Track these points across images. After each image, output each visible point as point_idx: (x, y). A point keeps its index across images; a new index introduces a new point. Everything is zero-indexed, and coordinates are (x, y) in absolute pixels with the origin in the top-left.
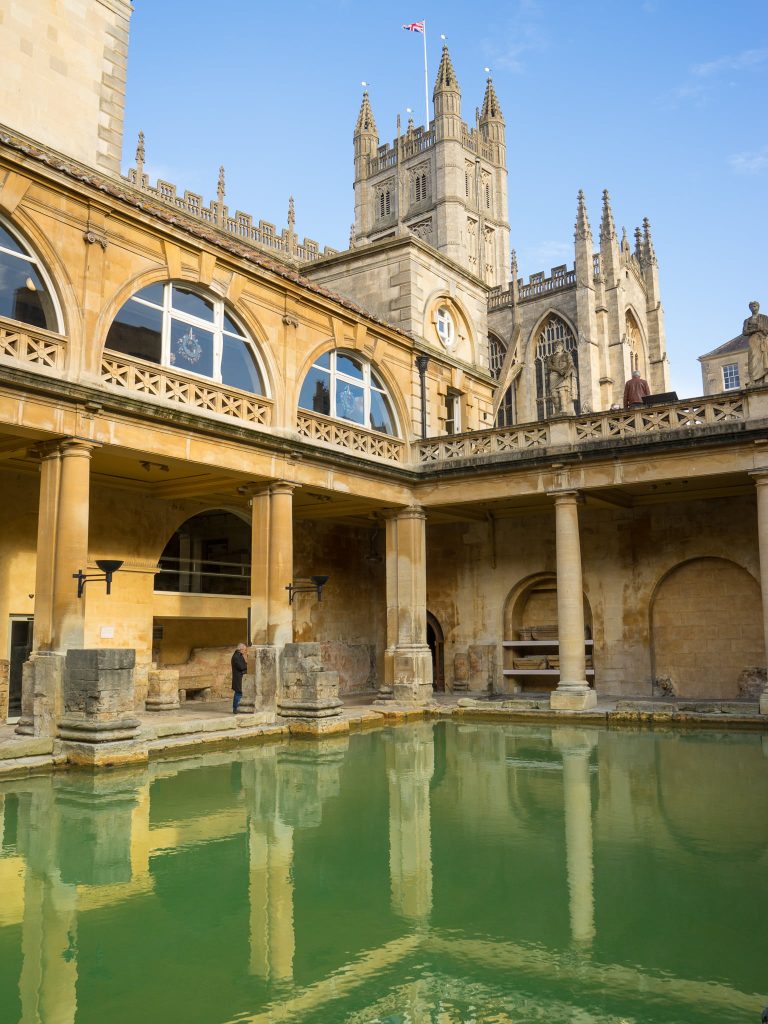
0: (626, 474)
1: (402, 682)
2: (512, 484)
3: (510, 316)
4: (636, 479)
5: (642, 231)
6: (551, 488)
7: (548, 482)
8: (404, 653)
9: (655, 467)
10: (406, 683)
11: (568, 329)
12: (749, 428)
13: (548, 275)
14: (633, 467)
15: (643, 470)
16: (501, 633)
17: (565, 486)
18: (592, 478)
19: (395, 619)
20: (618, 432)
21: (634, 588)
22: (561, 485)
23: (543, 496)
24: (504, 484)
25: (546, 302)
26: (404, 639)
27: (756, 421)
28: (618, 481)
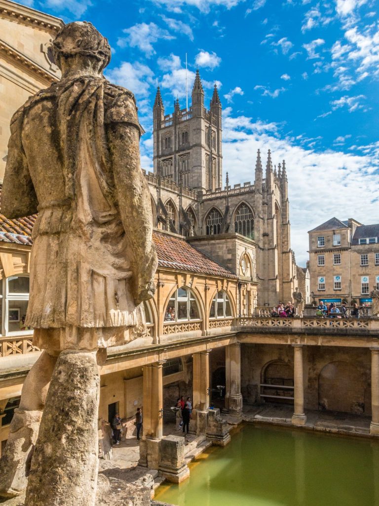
0: (323, 342)
1: (232, 408)
2: (278, 340)
3: (224, 202)
4: (327, 345)
5: (282, 165)
6: (293, 343)
7: (292, 341)
8: (233, 397)
9: (334, 341)
10: (234, 409)
11: (250, 210)
12: (371, 333)
13: (242, 186)
14: (325, 340)
15: (330, 341)
16: (259, 381)
17: (299, 343)
18: (309, 342)
19: (229, 384)
20: (320, 326)
21: (313, 370)
22: (297, 343)
23: (290, 346)
24: (274, 339)
25: (241, 197)
26: (233, 392)
27: (373, 331)
28: (319, 344)
